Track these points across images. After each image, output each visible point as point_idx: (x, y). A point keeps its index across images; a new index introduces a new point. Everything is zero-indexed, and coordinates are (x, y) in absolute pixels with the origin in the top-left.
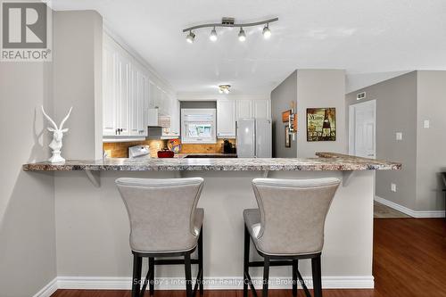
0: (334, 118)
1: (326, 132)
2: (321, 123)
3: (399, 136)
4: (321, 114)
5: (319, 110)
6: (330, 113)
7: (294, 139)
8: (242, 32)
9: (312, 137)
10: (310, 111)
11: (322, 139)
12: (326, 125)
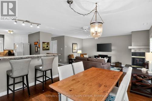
0: (49, 44)
1: (47, 48)
2: (46, 46)
3: (62, 49)
4: (46, 44)
5: (45, 42)
6: (48, 43)
7: (39, 50)
8: (31, 24)
9: (44, 49)
10: (44, 43)
11: (46, 50)
12: (47, 46)
